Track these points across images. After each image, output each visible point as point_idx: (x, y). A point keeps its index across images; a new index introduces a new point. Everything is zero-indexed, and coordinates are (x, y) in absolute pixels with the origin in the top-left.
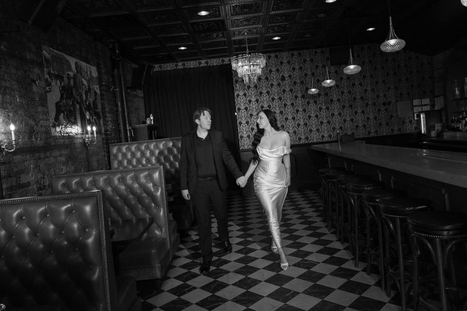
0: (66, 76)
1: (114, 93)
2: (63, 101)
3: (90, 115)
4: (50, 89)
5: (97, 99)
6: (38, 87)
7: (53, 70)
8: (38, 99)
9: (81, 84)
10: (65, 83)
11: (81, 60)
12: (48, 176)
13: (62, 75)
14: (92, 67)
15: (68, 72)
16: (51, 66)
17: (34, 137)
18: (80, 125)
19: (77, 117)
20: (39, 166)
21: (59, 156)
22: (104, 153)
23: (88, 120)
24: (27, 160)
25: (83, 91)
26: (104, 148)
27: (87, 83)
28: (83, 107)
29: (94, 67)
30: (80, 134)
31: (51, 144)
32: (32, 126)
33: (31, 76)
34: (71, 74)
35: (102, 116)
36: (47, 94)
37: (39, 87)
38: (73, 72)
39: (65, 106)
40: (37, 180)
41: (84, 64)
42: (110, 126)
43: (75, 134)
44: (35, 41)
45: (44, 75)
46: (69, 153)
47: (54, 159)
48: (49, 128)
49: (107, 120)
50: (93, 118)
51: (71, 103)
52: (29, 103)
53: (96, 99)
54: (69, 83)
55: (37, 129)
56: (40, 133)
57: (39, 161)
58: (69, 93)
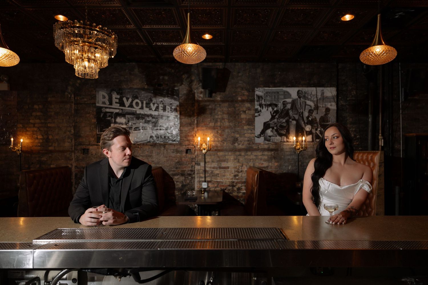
0: (282, 102)
2: (274, 120)
3: (312, 128)
4: (259, 114)
5: (329, 114)
6: (246, 114)
7: (264, 102)
8: (245, 122)
9: (304, 106)
10: (280, 108)
11: (307, 87)
12: (246, 166)
13: (276, 103)
14: (328, 88)
15: (284, 100)
16: (263, 100)
17: (237, 144)
18: (294, 136)
19: (291, 130)
20: (239, 159)
21: (261, 155)
23: (307, 132)
24: (228, 155)
25: (306, 110)
29: (332, 88)
30: (292, 142)
31: (254, 148)
32: (236, 137)
33: (242, 109)
34: (289, 100)
36: (256, 118)
37: (248, 114)
39: (275, 124)
40: (235, 167)
45: (255, 107)
46: (273, 154)
47: (255, 157)
48: (253, 139)
50: (316, 130)
51: (284, 121)
52: (236, 125)
53: (326, 114)
54: (285, 107)
55: (240, 139)
56: (243, 141)
57: (239, 157)
58: (283, 114)
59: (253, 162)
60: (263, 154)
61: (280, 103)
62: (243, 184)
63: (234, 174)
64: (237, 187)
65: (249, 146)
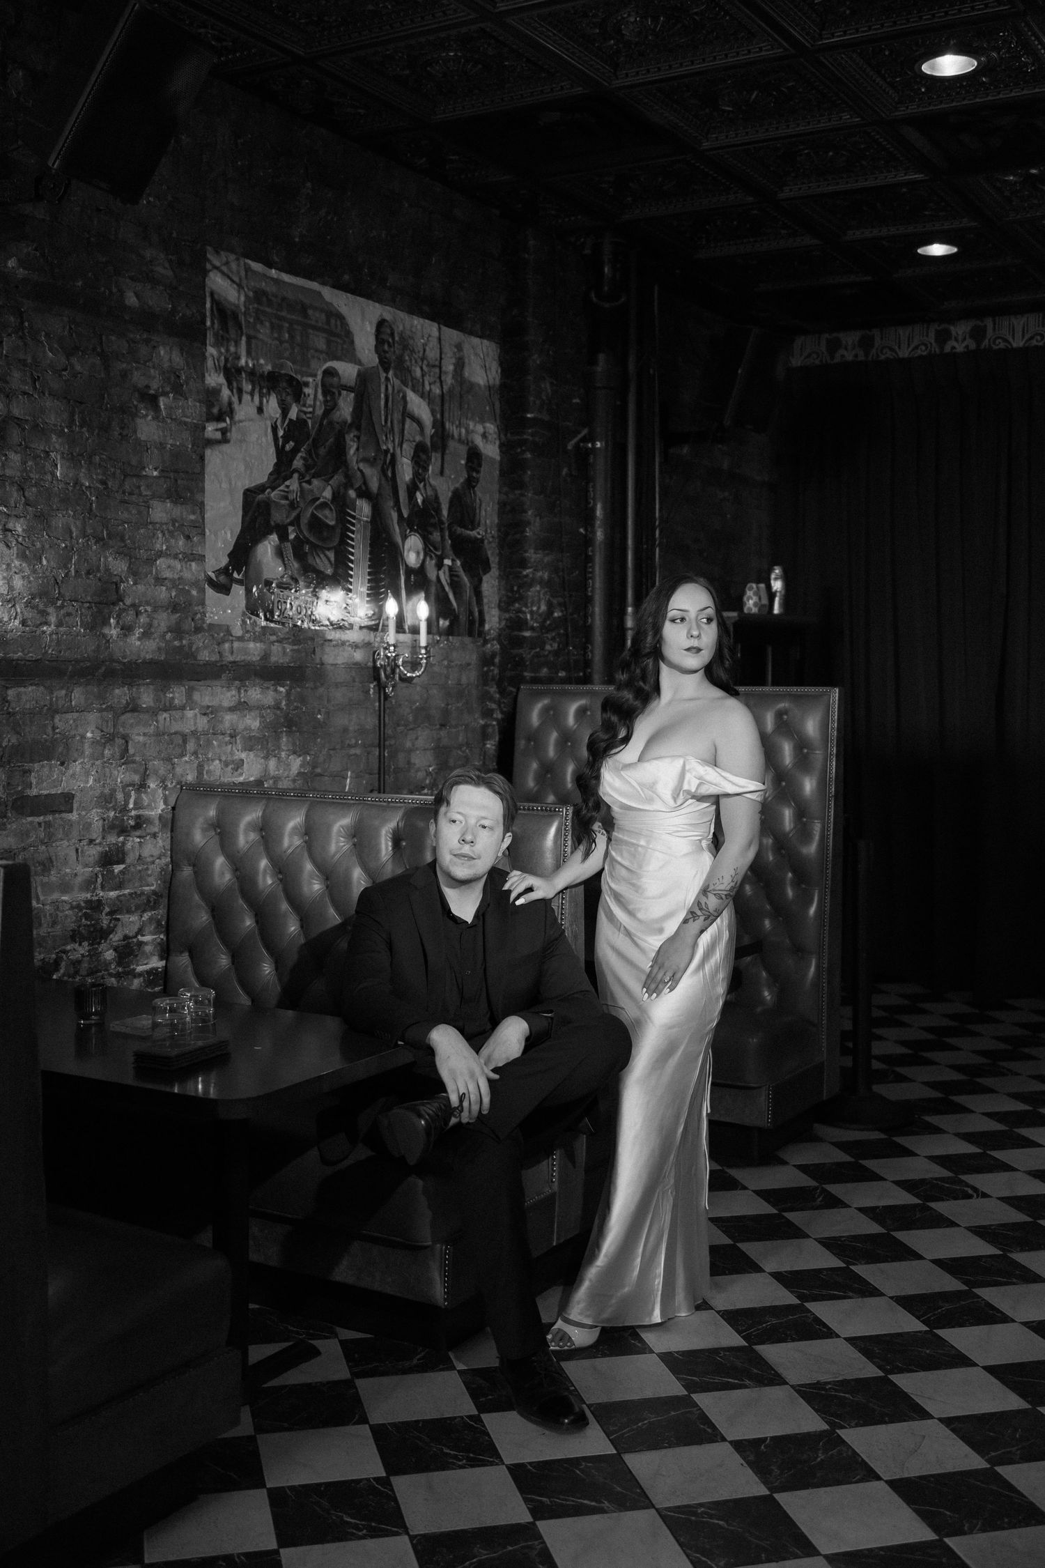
0: (319, 377)
1: (583, 458)
2: (287, 483)
3: (427, 552)
4: (224, 432)
5: (477, 481)
6: (164, 421)
7: (249, 353)
8: (156, 469)
9: (397, 416)
10: (311, 409)
11: (411, 312)
12: (163, 781)
13: (299, 377)
14: (476, 341)
15: (329, 364)
16: (244, 338)
17: (118, 623)
18: (364, 589)
19: (352, 554)
20: (126, 738)
21: (232, 709)
22: (482, 722)
23: (409, 571)
24: (70, 710)
25: (405, 446)
26: (485, 697)
27: (433, 412)
28: (395, 515)
29: (486, 342)
30: (356, 628)
31: (199, 658)
32: (111, 575)
33: (137, 378)
34: (347, 371)
35: (494, 560)
36: (208, 452)
37: (169, 421)
38: (357, 362)
39: (293, 506)
40: (107, 791)
41: (423, 331)
42: (537, 604)
43: (332, 624)
44: (174, 235)
45: (204, 376)
46: (284, 703)
47: (205, 719)
48: (194, 593)
49: (527, 576)
50: (440, 566)
51: (328, 494)
52: (110, 484)
53: (470, 483)
54: (331, 407)
55: (133, 590)
56: (149, 609)
57: (128, 718)
58: (322, 451)
59: (195, 753)
60: (240, 703)
61: (310, 380)
62: (146, 916)
63: (99, 849)
64: (116, 938)
65: (176, 643)
